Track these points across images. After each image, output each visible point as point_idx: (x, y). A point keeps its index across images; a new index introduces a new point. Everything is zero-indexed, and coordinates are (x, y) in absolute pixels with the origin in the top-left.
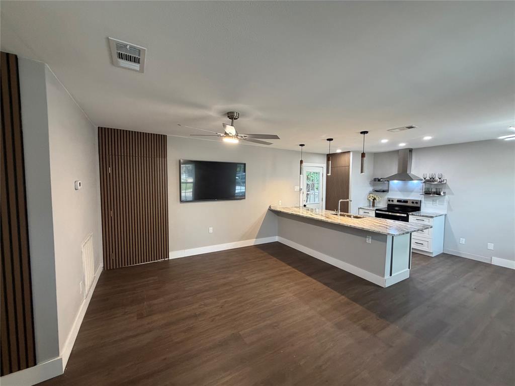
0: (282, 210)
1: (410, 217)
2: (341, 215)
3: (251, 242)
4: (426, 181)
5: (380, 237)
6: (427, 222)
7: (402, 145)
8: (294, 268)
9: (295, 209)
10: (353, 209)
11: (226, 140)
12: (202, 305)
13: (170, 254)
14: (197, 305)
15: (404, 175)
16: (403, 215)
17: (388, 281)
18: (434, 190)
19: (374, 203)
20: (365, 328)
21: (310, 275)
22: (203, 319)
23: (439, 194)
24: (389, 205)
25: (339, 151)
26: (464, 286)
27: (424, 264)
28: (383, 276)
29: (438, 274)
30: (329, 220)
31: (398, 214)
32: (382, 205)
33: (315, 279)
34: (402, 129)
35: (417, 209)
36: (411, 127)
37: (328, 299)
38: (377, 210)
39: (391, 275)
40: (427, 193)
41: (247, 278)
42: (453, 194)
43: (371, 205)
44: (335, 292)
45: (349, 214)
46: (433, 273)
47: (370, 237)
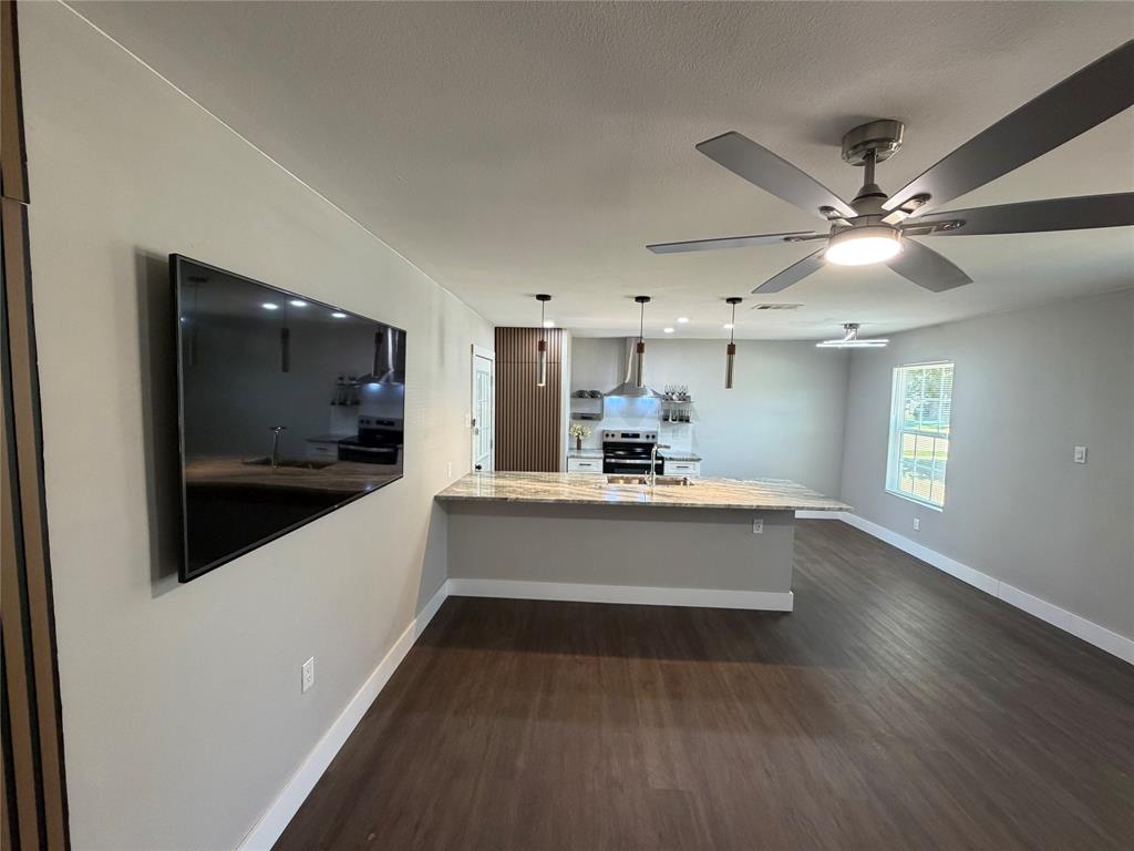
4: (662, 399)
19: (578, 442)
24: (606, 445)
32: (591, 444)
38: (608, 461)
40: (666, 418)
42: (698, 420)
47: (762, 521)
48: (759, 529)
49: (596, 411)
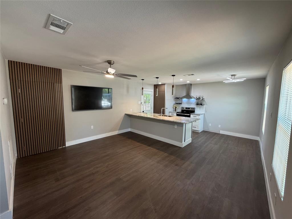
0: (133, 114)
1: (191, 115)
2: (162, 116)
3: (116, 133)
4: (197, 99)
5: (180, 125)
6: (197, 117)
7: (188, 82)
8: (141, 143)
9: (139, 113)
10: (167, 113)
11: (107, 76)
12: (95, 168)
13: (66, 143)
14: (92, 169)
15: (188, 96)
16: (188, 115)
17: (184, 144)
18: (200, 103)
19: (175, 109)
20: (176, 165)
21: (149, 146)
22: (97, 174)
23: (202, 105)
24: (182, 110)
25: (160, 83)
26: (211, 143)
27: (197, 136)
28: (182, 142)
29: (202, 139)
30: (158, 118)
31: (186, 114)
32: (179, 110)
33: (152, 147)
34: (189, 75)
35: (193, 112)
36: (193, 75)
37: (159, 156)
38: (177, 113)
39: (185, 142)
40: (197, 104)
41: (117, 151)
42: (207, 105)
43: (174, 110)
44: (162, 152)
45: (165, 115)
46: (200, 139)
47: (176, 125)
48: (176, 127)
49: (180, 102)
